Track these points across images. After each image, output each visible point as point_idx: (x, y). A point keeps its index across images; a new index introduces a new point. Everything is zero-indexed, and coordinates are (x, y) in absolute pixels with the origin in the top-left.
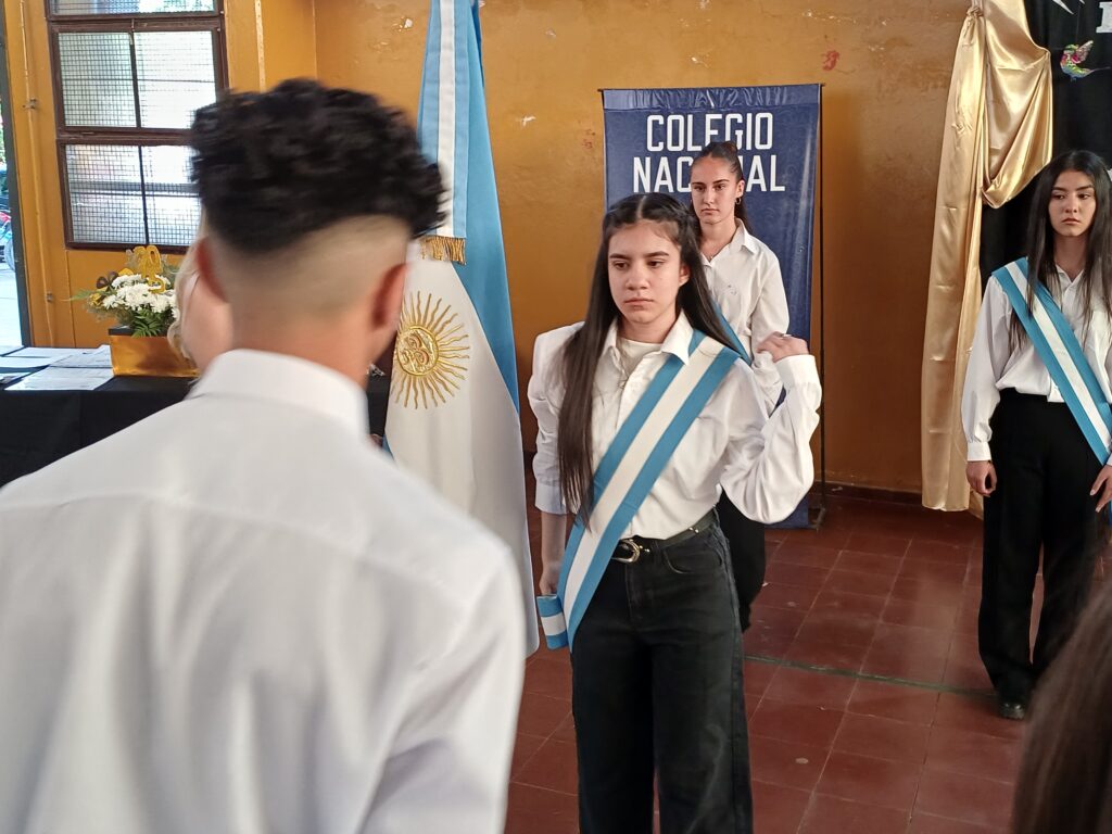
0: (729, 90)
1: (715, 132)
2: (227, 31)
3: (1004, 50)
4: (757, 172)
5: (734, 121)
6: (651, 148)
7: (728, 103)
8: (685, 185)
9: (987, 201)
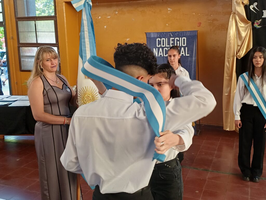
0: (176, 32)
1: (173, 42)
2: (57, 20)
3: (240, 22)
4: (183, 51)
5: (177, 39)
6: (158, 46)
7: (175, 35)
8: (166, 55)
9: (237, 57)
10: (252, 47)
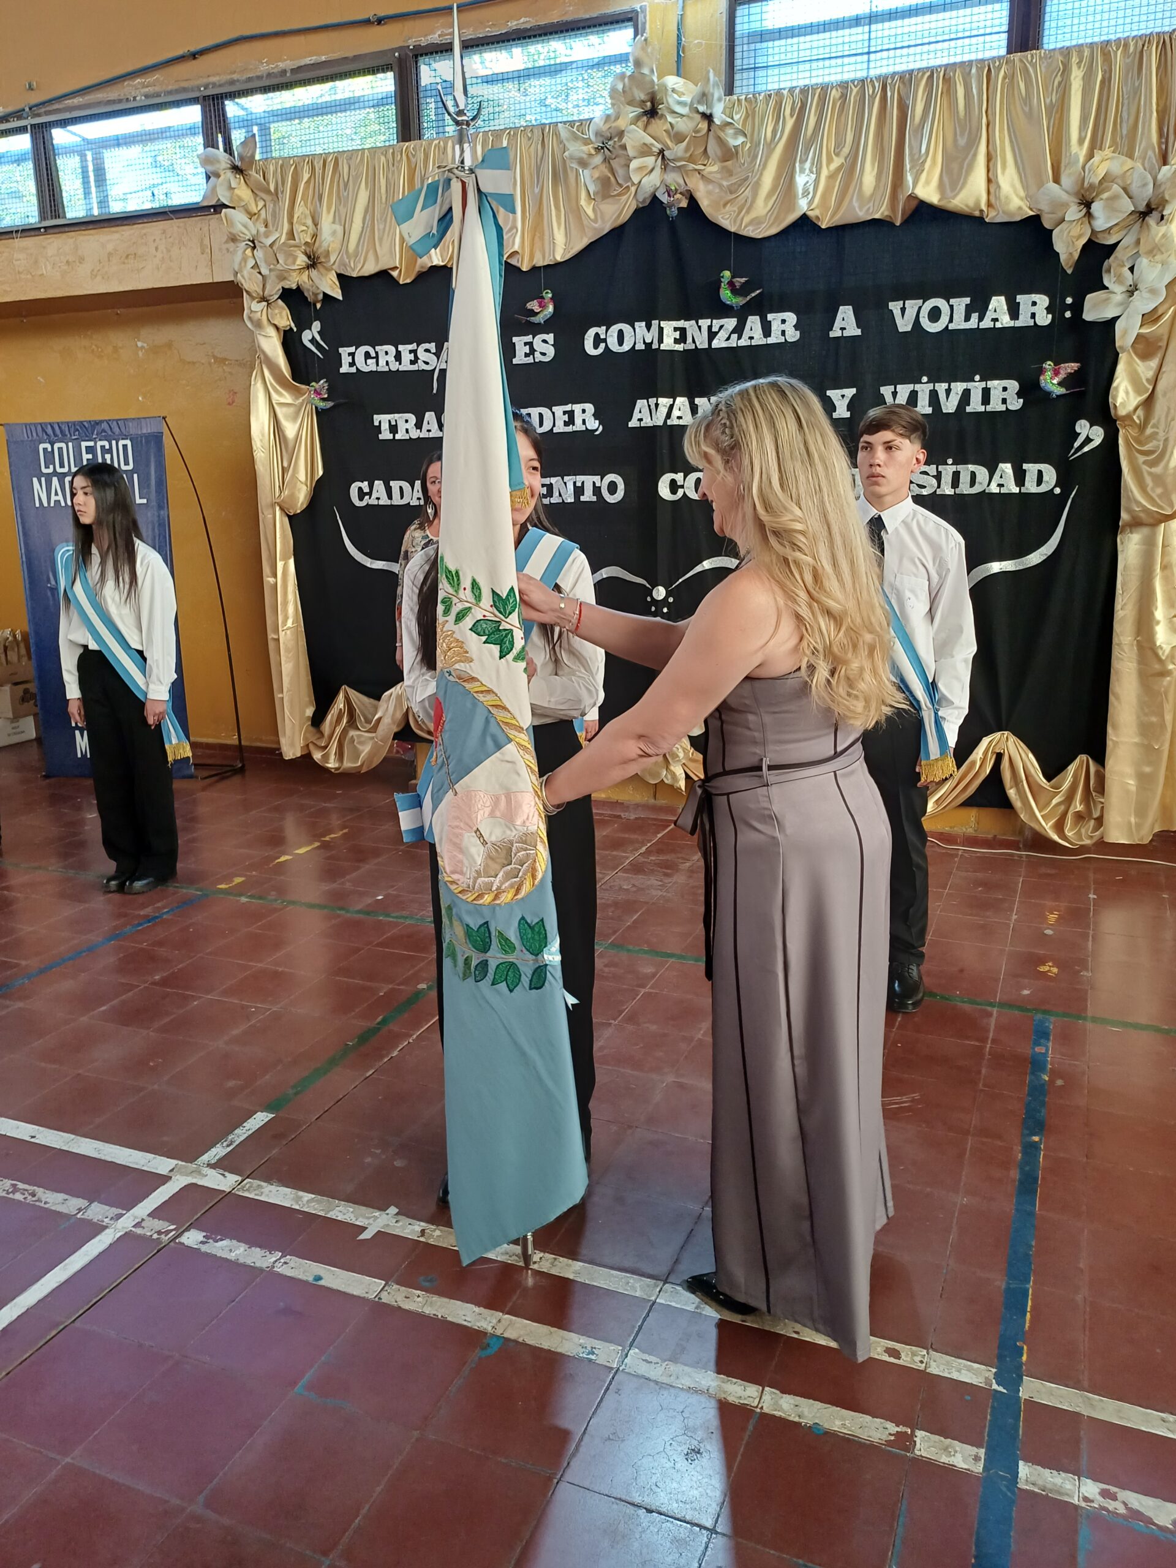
0: (96, 423)
3: (277, 387)
5: (103, 447)
6: (45, 471)
7: (96, 433)
9: (282, 509)
10: (321, 473)
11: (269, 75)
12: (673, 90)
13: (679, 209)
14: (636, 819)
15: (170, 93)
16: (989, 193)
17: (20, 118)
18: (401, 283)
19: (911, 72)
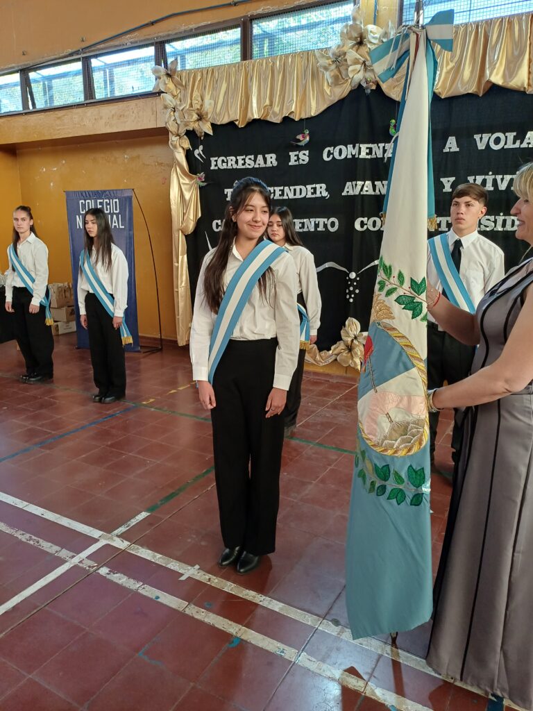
0: (104, 191)
3: (182, 176)
4: (115, 221)
7: (104, 196)
9: (182, 232)
10: (200, 215)
11: (185, 31)
12: (371, 32)
13: (372, 90)
14: (337, 383)
15: (141, 41)
16: (529, 79)
17: (78, 54)
18: (240, 127)
19: (491, 20)
